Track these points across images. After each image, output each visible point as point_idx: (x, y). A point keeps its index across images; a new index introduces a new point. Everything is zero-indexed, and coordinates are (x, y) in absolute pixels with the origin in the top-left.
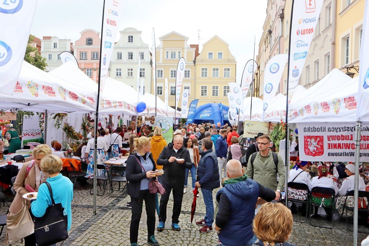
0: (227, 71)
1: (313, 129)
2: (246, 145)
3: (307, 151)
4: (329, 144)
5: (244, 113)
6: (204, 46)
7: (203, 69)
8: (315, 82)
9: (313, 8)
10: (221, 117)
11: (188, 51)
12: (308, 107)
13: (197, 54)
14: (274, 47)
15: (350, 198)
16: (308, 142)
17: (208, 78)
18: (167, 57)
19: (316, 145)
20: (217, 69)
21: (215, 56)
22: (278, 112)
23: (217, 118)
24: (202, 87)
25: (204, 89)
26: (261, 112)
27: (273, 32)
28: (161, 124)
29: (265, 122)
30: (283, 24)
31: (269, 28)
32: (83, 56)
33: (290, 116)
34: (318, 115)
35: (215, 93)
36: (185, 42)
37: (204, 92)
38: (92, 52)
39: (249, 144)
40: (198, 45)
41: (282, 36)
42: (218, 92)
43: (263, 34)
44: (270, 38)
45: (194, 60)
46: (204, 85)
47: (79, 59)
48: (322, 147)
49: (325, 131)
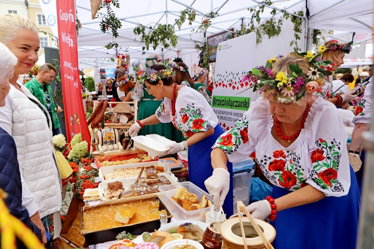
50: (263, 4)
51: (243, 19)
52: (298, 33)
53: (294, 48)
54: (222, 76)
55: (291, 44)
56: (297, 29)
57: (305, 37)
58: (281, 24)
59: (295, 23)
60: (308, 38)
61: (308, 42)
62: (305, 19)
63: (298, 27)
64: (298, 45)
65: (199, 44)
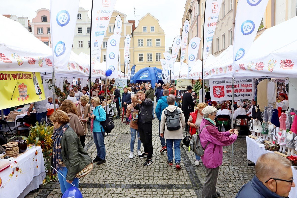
0: (158, 41)
1: (218, 82)
2: (178, 95)
3: (215, 95)
4: (227, 90)
5: (174, 73)
6: (140, 21)
7: (139, 40)
8: (222, 50)
9: (217, 10)
10: (157, 78)
11: (127, 26)
12: (213, 70)
13: (134, 28)
14: (193, 23)
15: (238, 120)
16: (215, 90)
17: (143, 47)
18: (110, 31)
19: (220, 91)
20: (151, 40)
21: (149, 29)
22: (198, 73)
23: (154, 78)
24: (139, 54)
25: (141, 56)
26: (187, 73)
27: (193, 11)
28: (119, 84)
29: (190, 79)
30: (199, 5)
31: (189, 8)
32: (39, 31)
33: (205, 75)
34: (218, 74)
35: (150, 59)
36: (124, 18)
37: (141, 58)
38: (47, 28)
39: (180, 94)
40: (134, 21)
41: (199, 15)
42: (152, 58)
43: (185, 11)
44: (190, 16)
45: (132, 33)
46: (141, 53)
47: (37, 33)
48: (223, 92)
49: (225, 83)
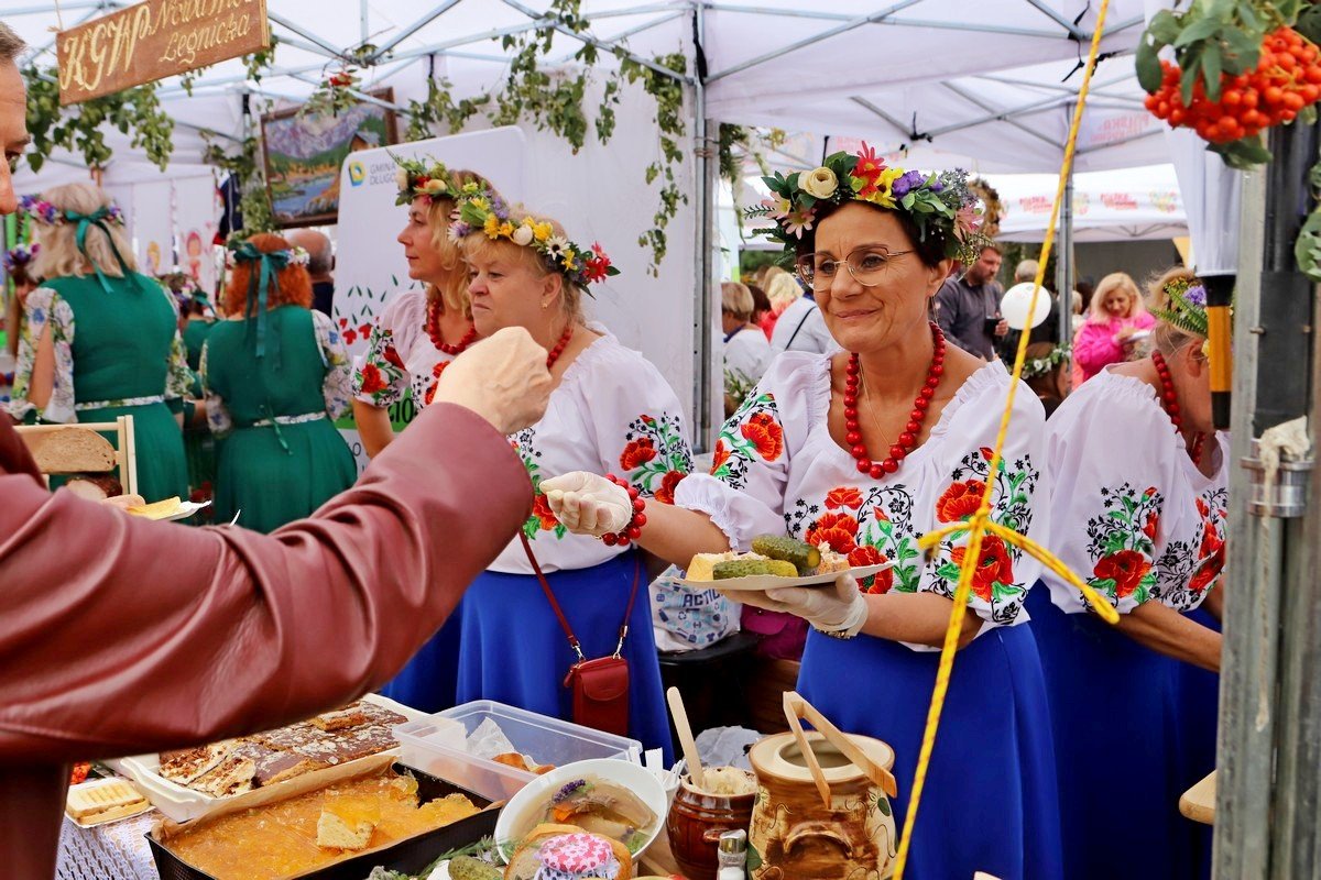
50: (550, 23)
51: (432, 56)
52: (673, 137)
53: (662, 193)
54: (377, 296)
55: (651, 173)
56: (668, 123)
57: (696, 151)
58: (615, 100)
59: (664, 99)
60: (706, 156)
61: (708, 169)
62: (691, 83)
63: (672, 114)
64: (676, 180)
65: (222, 143)
